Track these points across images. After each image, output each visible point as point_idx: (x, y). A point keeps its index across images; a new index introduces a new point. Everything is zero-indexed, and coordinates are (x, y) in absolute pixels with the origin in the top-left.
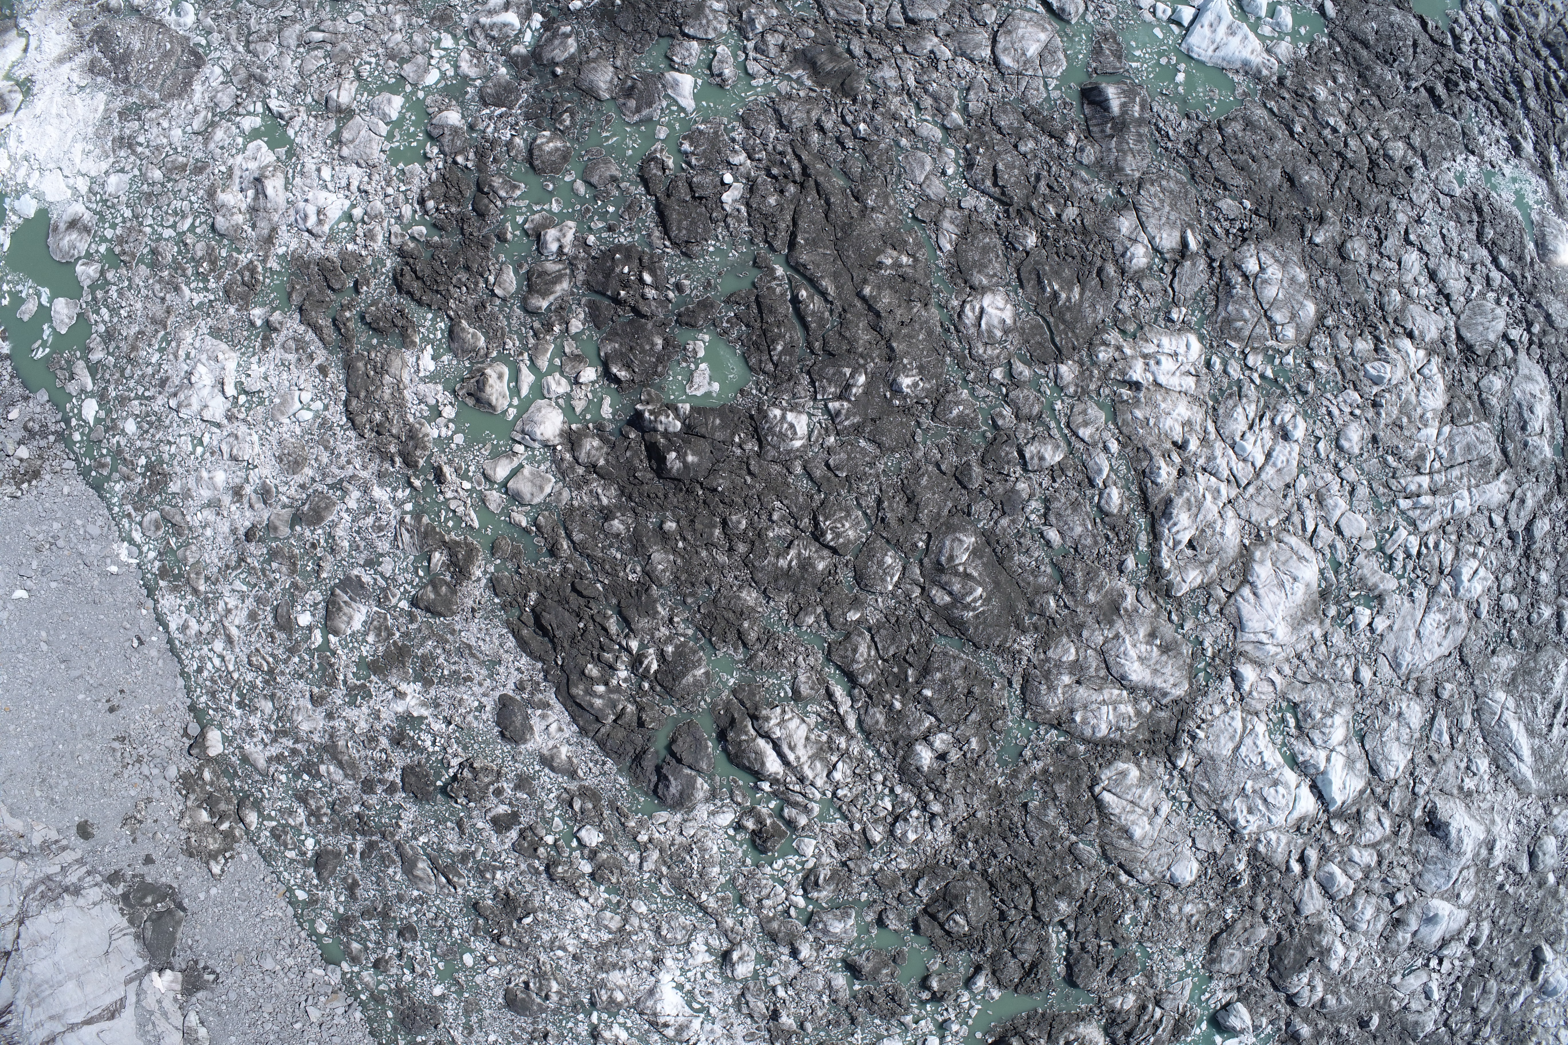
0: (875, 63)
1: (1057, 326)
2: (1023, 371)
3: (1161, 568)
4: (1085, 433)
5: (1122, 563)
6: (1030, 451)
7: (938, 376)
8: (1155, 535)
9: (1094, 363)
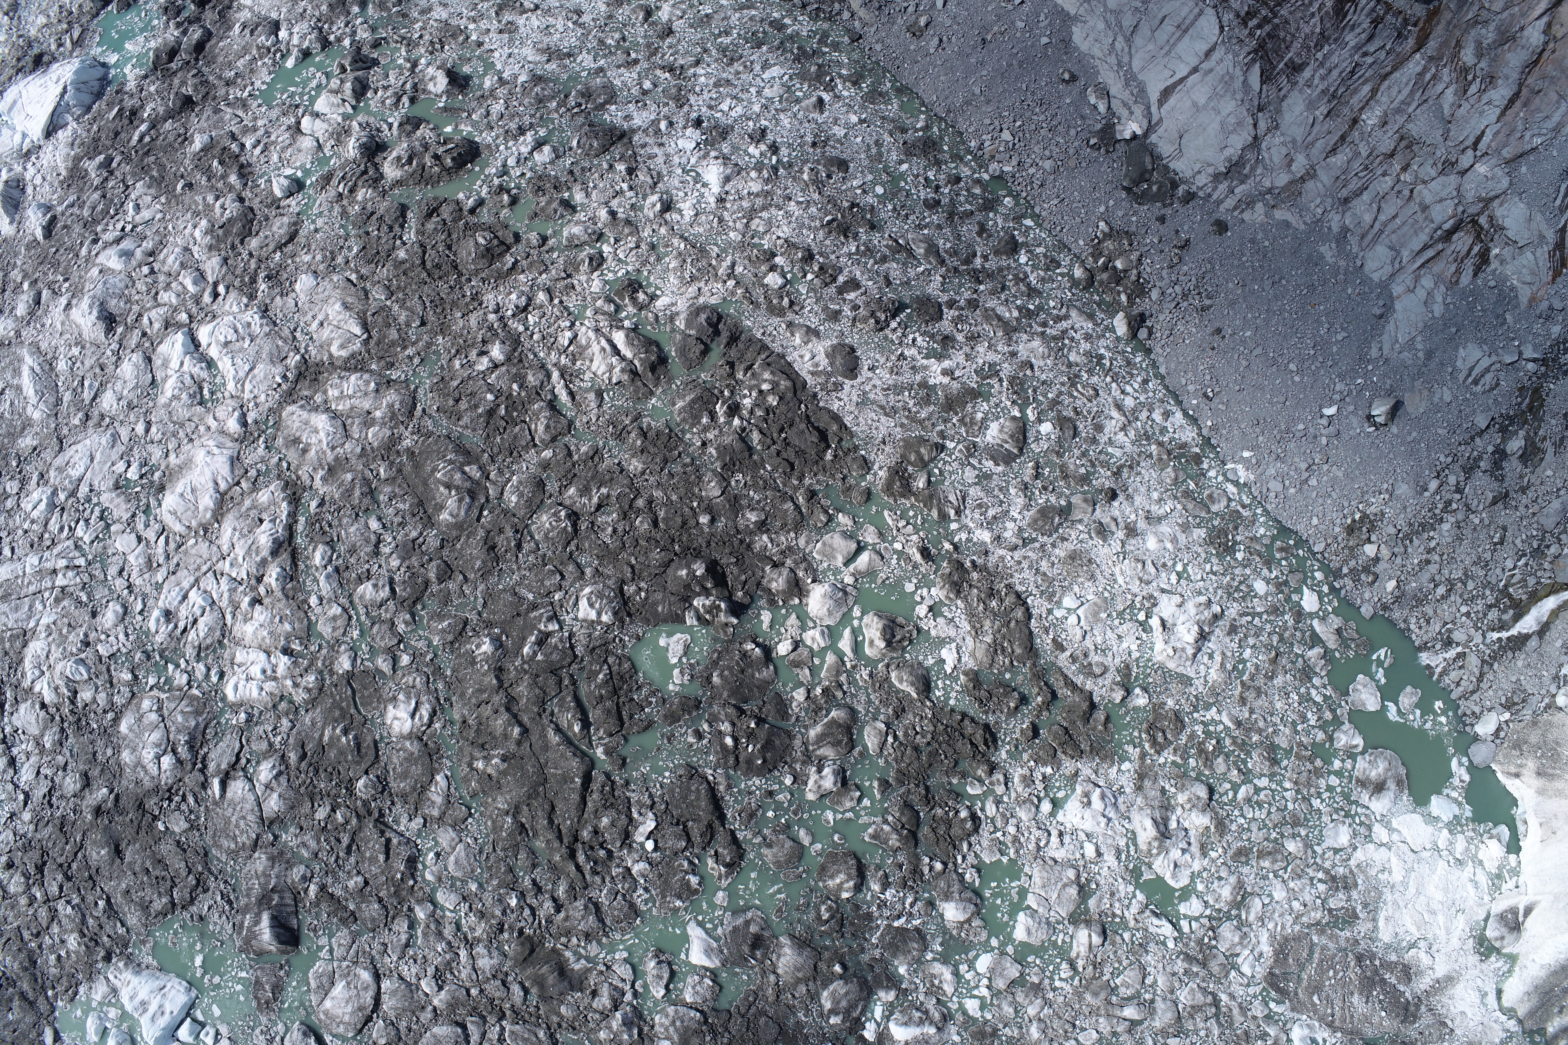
0: (500, 976)
1: (348, 706)
2: (383, 664)
3: (290, 503)
4: (336, 610)
5: (321, 505)
6: (385, 593)
7: (459, 656)
8: (290, 528)
9: (321, 672)
